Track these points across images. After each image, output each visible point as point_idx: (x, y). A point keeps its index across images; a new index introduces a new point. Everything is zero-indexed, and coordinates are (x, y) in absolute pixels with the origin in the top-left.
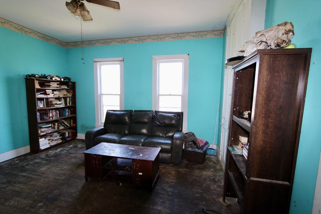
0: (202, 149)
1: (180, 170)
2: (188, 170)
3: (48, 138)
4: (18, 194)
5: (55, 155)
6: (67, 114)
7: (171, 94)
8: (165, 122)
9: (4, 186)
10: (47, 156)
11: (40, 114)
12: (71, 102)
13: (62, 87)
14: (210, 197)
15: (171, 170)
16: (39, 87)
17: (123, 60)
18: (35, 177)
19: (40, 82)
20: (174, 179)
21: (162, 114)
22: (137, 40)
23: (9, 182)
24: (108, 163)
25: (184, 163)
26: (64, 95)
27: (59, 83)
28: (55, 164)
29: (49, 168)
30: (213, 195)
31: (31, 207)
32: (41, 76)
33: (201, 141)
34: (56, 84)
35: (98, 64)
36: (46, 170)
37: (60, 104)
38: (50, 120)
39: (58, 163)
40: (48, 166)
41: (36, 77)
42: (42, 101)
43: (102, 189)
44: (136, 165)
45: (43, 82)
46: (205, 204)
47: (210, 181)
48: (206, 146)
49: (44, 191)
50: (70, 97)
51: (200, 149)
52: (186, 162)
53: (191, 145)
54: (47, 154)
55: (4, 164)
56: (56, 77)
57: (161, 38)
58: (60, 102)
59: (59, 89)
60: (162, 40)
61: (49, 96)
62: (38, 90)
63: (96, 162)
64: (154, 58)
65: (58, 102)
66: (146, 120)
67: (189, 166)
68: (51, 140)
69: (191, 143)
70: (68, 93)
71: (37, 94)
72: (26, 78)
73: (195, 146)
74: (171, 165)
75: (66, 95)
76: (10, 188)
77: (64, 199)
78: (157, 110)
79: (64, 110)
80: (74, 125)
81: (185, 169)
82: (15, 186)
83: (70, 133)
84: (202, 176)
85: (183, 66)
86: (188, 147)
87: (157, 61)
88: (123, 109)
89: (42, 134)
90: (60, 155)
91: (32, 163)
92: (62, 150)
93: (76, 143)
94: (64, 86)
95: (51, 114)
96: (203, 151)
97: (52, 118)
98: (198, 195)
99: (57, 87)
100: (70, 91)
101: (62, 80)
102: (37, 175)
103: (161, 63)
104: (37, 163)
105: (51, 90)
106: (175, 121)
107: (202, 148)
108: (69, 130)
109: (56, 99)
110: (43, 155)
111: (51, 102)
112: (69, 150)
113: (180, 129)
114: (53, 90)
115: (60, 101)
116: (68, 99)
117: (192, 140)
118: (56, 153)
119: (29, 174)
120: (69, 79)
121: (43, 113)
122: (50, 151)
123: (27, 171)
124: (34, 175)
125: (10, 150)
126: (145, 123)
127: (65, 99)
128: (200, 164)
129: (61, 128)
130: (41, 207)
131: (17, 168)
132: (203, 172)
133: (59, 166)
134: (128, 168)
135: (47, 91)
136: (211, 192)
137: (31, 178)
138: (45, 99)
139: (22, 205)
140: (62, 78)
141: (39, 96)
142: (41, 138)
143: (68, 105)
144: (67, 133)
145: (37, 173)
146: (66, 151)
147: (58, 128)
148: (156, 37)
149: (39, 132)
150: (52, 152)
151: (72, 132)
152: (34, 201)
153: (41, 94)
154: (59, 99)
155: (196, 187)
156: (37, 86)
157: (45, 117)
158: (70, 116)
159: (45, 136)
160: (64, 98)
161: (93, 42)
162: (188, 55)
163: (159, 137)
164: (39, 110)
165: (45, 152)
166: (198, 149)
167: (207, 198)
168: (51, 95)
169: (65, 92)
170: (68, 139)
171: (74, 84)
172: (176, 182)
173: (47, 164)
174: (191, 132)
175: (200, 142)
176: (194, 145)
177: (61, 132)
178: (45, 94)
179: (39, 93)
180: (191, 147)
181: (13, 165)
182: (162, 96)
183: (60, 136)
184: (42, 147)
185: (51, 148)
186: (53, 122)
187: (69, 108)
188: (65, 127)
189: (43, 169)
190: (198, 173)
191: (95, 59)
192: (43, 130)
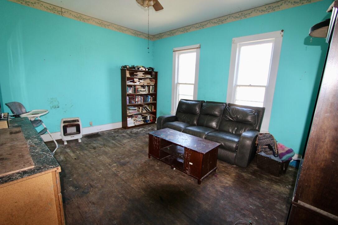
0: (281, 158)
1: (244, 174)
2: (254, 177)
3: (134, 118)
4: (106, 153)
5: (137, 133)
6: (149, 100)
7: (252, 85)
8: (237, 117)
9: (101, 146)
10: (131, 132)
11: (130, 99)
12: (153, 90)
13: (147, 76)
14: (268, 216)
15: (232, 171)
16: (129, 76)
17: (200, 47)
18: (119, 145)
19: (131, 72)
20: (231, 181)
21: (235, 108)
22: (216, 21)
23: (104, 145)
24: (167, 147)
25: (252, 168)
26: (148, 83)
27: (144, 73)
28: (134, 139)
29: (129, 142)
30: (275, 215)
31: (109, 165)
32: (131, 67)
33: (281, 147)
34: (142, 74)
35: (177, 53)
36: (127, 142)
37: (144, 91)
38: (135, 104)
39: (136, 139)
40: (129, 140)
41: (127, 68)
42: (131, 88)
43: (158, 168)
44: (188, 154)
45: (133, 72)
46: (256, 219)
47: (279, 198)
48: (289, 155)
49: (120, 157)
50: (152, 85)
51: (277, 157)
52: (256, 168)
53: (265, 148)
54: (131, 131)
55: (105, 132)
56: (142, 68)
57: (245, 15)
58: (144, 90)
59: (144, 78)
60: (246, 17)
61: (136, 84)
62: (129, 79)
63: (156, 143)
64: (234, 40)
65: (143, 90)
66: (217, 113)
67: (258, 173)
68: (136, 121)
69: (265, 146)
70: (151, 82)
71: (127, 82)
72: (121, 68)
73: (271, 152)
74: (234, 166)
75: (149, 83)
76: (103, 148)
77: (129, 166)
78: (232, 103)
79: (147, 96)
80: (155, 111)
81: (250, 175)
82: (106, 148)
83: (151, 117)
84: (270, 189)
85: (272, 47)
86: (261, 151)
87: (238, 44)
88: (196, 99)
89: (129, 114)
90: (139, 133)
91: (120, 135)
92: (142, 130)
93: (154, 127)
94: (148, 75)
95: (137, 99)
96: (282, 161)
97: (138, 103)
98: (252, 207)
99: (143, 76)
100: (153, 80)
101: (147, 70)
102: (120, 144)
103: (243, 46)
104: (123, 136)
105: (138, 79)
106: (251, 117)
107: (281, 156)
108: (150, 114)
109: (142, 86)
110: (128, 131)
111: (138, 88)
112: (147, 131)
113: (257, 128)
114: (140, 79)
115: (144, 88)
116: (151, 87)
117: (267, 144)
118: (137, 131)
119: (116, 142)
120: (153, 69)
121: (131, 98)
122: (134, 129)
123: (116, 140)
124: (119, 144)
125: (110, 123)
126: (215, 116)
127: (149, 86)
128: (275, 175)
129: (144, 111)
130: (114, 167)
131: (111, 136)
132: (275, 186)
133: (136, 142)
134: (182, 156)
135: (134, 79)
136: (274, 210)
137: (116, 145)
138: (133, 86)
139: (105, 161)
140: (147, 68)
141: (129, 83)
142: (129, 118)
143: (151, 92)
144: (148, 117)
145: (120, 143)
146: (144, 131)
147: (142, 112)
148: (239, 14)
149: (128, 112)
150: (135, 130)
151: (153, 117)
152: (112, 161)
153: (130, 82)
154: (143, 86)
155: (254, 198)
156: (128, 75)
157: (133, 102)
158: (152, 102)
159: (131, 116)
160: (147, 86)
161: (173, 32)
162: (282, 31)
163: (227, 132)
164: (128, 95)
165: (131, 129)
166: (275, 156)
167: (264, 215)
168: (138, 83)
169: (148, 81)
170: (148, 122)
171: (156, 73)
172: (232, 185)
173: (128, 138)
174: (269, 134)
175: (279, 149)
176: (269, 150)
177: (143, 115)
178: (134, 82)
179: (129, 81)
180: (265, 152)
181: (110, 134)
182: (241, 87)
183: (143, 119)
184: (129, 125)
185: (135, 127)
186: (139, 106)
187: (151, 95)
188: (147, 111)
189: (125, 141)
190: (265, 184)
191: (174, 49)
192: (130, 111)
